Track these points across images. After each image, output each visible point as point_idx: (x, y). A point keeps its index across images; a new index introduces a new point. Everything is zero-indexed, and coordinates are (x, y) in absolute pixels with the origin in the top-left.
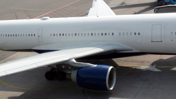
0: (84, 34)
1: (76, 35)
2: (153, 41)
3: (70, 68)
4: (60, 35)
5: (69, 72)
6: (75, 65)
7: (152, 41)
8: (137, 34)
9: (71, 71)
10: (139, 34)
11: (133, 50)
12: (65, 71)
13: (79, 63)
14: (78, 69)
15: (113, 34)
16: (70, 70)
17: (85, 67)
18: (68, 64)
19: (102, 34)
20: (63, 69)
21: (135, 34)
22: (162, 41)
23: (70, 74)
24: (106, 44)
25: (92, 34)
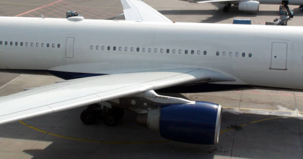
0: (153, 50)
1: (138, 49)
2: (272, 67)
3: (145, 104)
4: (109, 48)
5: (144, 112)
6: (156, 101)
7: (270, 68)
8: (247, 55)
9: (148, 110)
10: (250, 55)
11: (235, 80)
12: (136, 110)
13: (164, 98)
14: (162, 106)
15: (205, 53)
16: (145, 108)
17: (174, 104)
18: (144, 98)
19: (186, 52)
20: (133, 106)
21: (244, 55)
22: (286, 69)
23: (146, 115)
24: (192, 69)
25: (168, 51)
